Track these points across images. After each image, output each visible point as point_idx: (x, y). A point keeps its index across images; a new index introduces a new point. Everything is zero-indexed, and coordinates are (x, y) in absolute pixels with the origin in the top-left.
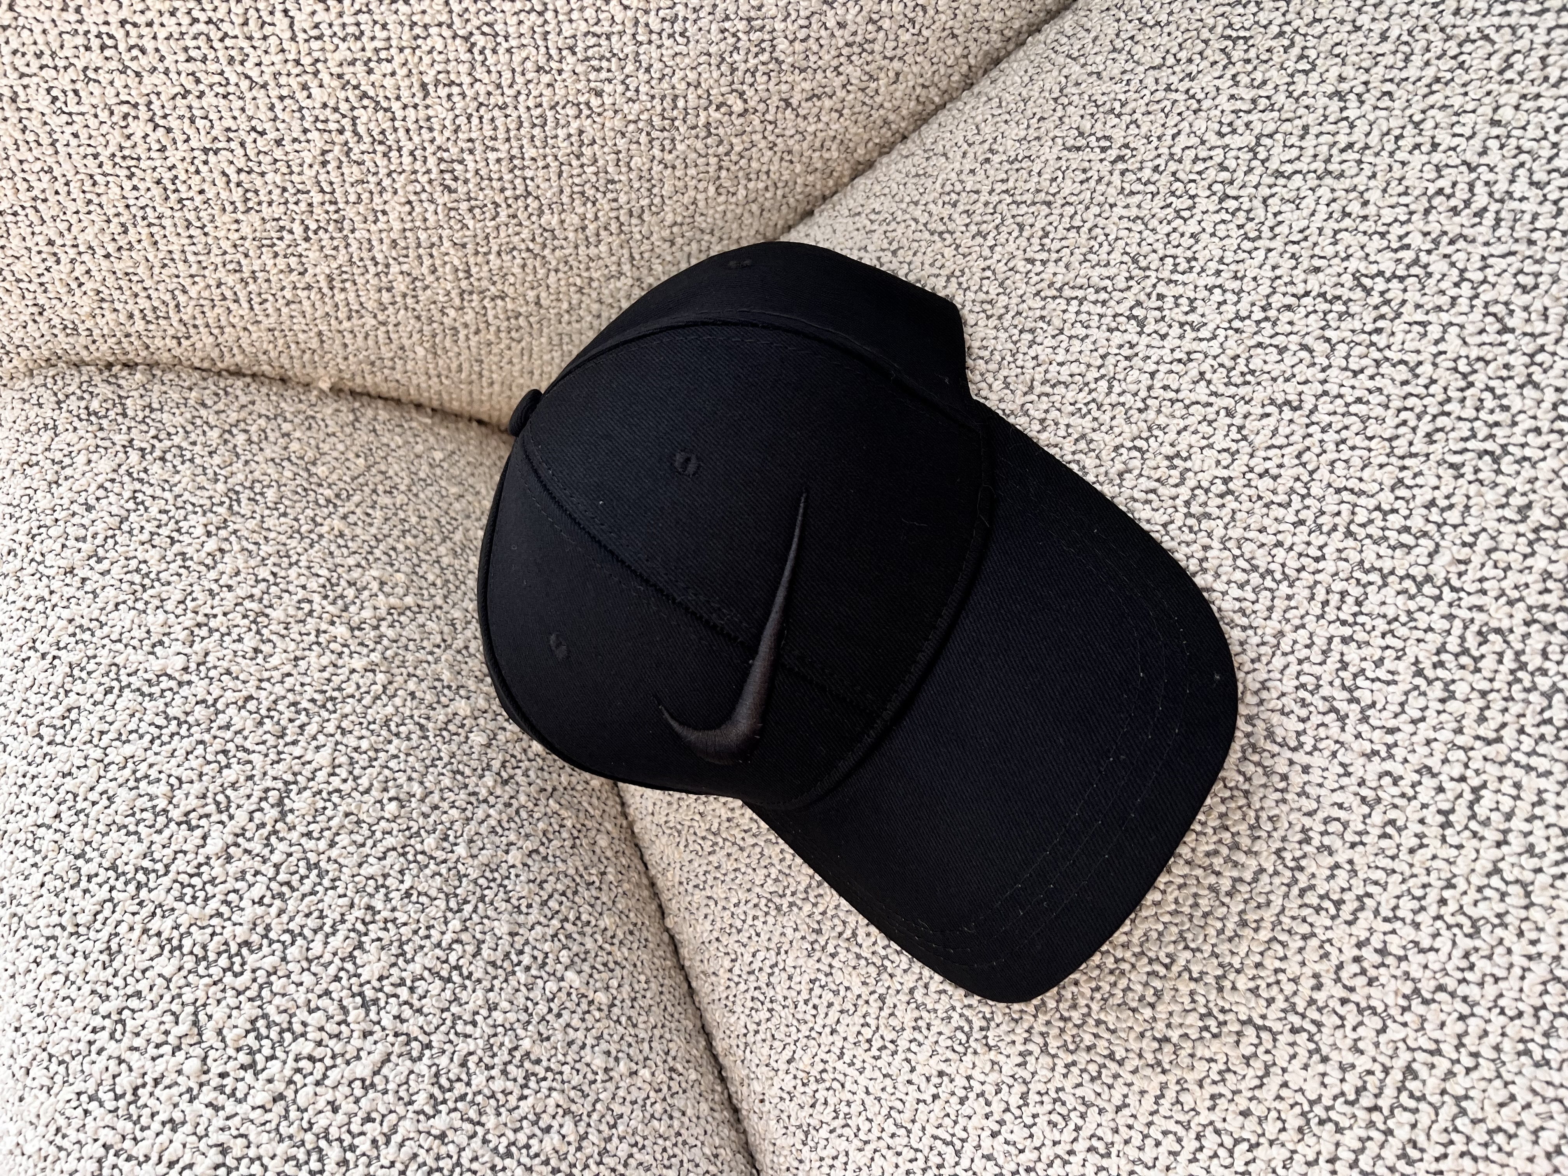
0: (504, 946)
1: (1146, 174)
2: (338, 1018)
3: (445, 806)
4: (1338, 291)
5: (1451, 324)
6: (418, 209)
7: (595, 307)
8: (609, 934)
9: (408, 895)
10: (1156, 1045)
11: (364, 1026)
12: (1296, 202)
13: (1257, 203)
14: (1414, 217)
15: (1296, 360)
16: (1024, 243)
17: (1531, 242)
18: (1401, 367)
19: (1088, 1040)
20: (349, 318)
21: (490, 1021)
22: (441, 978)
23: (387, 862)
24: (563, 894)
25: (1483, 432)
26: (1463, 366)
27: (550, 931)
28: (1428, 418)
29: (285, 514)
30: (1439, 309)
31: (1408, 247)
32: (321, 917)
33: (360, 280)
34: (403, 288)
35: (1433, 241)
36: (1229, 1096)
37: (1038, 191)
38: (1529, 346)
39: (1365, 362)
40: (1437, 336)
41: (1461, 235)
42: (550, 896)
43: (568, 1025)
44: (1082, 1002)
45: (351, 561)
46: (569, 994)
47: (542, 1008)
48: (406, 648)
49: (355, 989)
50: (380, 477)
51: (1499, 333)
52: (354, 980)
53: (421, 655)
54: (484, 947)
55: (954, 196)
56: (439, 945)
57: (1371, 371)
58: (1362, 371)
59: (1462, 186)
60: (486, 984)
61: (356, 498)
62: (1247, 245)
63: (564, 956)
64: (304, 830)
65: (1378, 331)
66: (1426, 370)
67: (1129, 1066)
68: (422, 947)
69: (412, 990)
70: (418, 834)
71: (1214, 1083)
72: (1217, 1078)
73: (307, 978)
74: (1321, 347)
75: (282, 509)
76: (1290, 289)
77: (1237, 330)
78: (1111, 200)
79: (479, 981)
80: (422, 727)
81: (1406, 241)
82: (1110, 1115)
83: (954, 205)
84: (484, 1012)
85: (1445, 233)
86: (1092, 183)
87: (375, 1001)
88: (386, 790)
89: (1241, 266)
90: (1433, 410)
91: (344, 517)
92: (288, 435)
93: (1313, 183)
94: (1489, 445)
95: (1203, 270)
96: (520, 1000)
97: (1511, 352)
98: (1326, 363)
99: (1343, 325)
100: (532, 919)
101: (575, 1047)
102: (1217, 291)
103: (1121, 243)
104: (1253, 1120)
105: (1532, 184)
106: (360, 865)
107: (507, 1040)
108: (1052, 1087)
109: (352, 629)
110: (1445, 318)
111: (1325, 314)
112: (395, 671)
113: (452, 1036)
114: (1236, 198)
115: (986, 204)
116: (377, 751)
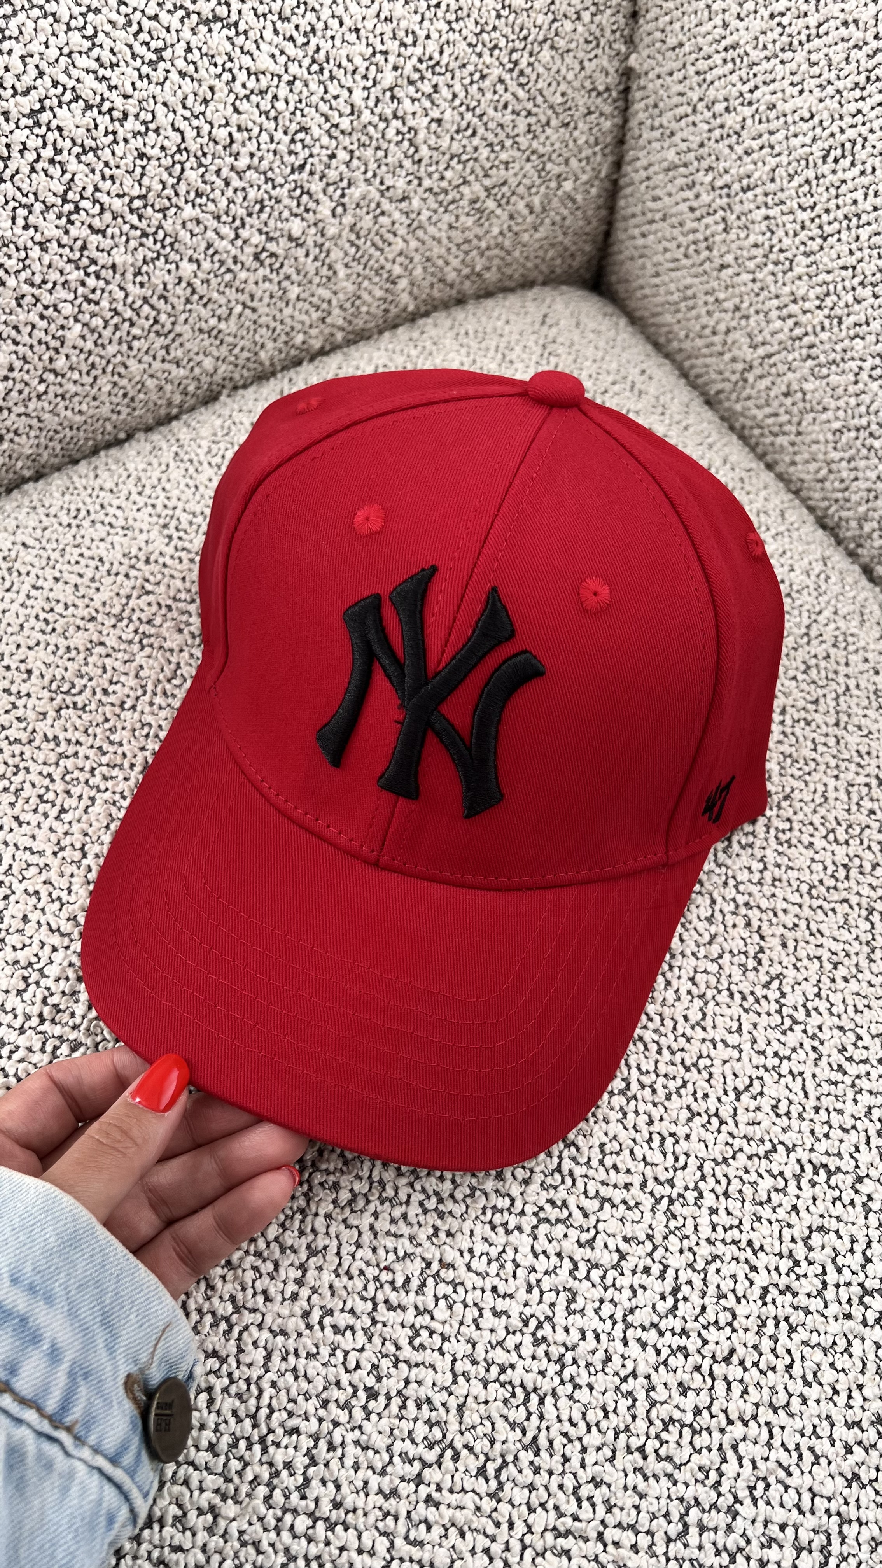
0: (103, 259)
1: (867, 804)
2: (18, 86)
3: (230, 193)
4: (766, 962)
5: (741, 1051)
6: (805, 126)
7: (722, 327)
8: (122, 370)
9: (142, 156)
10: (78, 846)
11: (14, 115)
12: (846, 925)
13: (844, 895)
14: (836, 1019)
15: (701, 931)
16: (801, 703)
17: (817, 1110)
18: (700, 1015)
19: (76, 791)
20: (698, 73)
21: (30, 244)
22: (66, 192)
23: (170, 132)
24: (156, 321)
25: (646, 1080)
26: (702, 1063)
27: (120, 308)
28: (656, 1038)
29: (499, 16)
30: (754, 1042)
31: (808, 1014)
32: (112, 65)
33: (734, 78)
34: (729, 123)
35: (814, 1034)
36: (40, 906)
37: (849, 716)
38: (726, 1112)
39: (703, 986)
40: (730, 1042)
41: (821, 1056)
42: (152, 307)
43: (34, 326)
44: (109, 784)
45: (458, 88)
46: (62, 327)
47: (47, 299)
48: (378, 148)
49: (47, 103)
50: (544, 120)
51: (735, 1088)
52: (55, 101)
53: (373, 166)
54: (100, 236)
55: (843, 645)
56: (97, 189)
57: (695, 991)
58: (694, 984)
59: (864, 1054)
60: (65, 240)
61: (521, 93)
62: (804, 888)
63: (97, 322)
64: (193, 45)
65: (731, 995)
66: (699, 1033)
67: (56, 825)
68: (93, 171)
69: (52, 161)
70: (201, 165)
71: (50, 895)
72: (54, 896)
73: (53, 53)
74: (715, 950)
75: (504, 13)
76: (765, 926)
77: (725, 884)
78: (842, 776)
79: (67, 232)
80: (302, 167)
81: (813, 1013)
82: (9, 811)
83: (834, 646)
84: (38, 238)
85: (822, 1043)
86: (858, 760)
87: (38, 124)
88: (239, 128)
89: (785, 884)
90: (663, 1041)
91: (501, 81)
92: (579, 18)
93: (864, 938)
94: (634, 1086)
95: (779, 854)
96: (53, 276)
97: (719, 1100)
98: (700, 955)
99: (735, 968)
100: (130, 287)
101: (13, 333)
102: (761, 866)
103: (802, 785)
104: (21, 926)
105: (870, 1108)
106: (165, 104)
107: (14, 262)
108: (30, 764)
109: (391, 89)
110: (747, 1046)
111: (745, 953)
112: (355, 137)
113: (12, 204)
114: (847, 878)
115: (836, 672)
116: (276, 119)
